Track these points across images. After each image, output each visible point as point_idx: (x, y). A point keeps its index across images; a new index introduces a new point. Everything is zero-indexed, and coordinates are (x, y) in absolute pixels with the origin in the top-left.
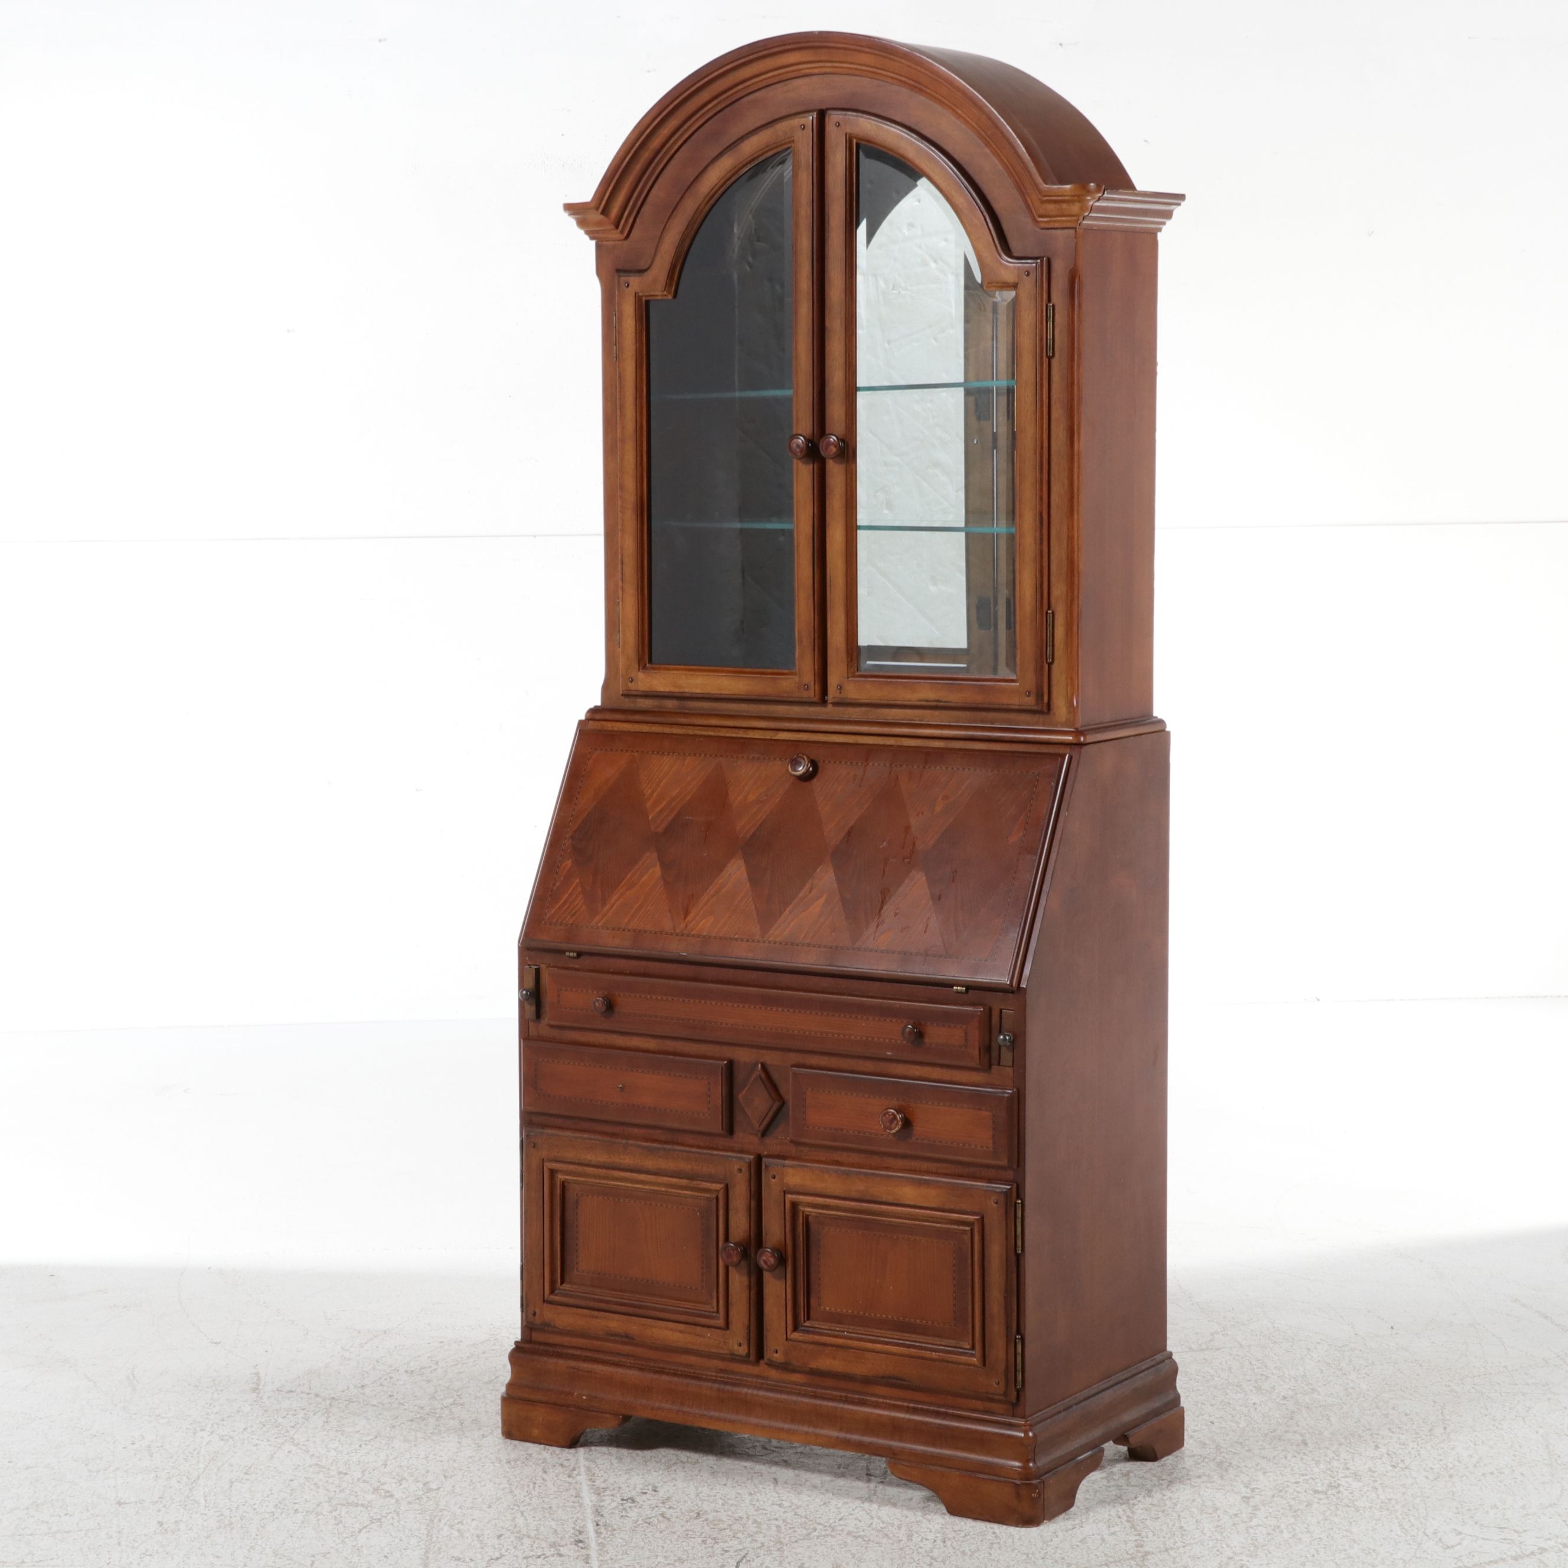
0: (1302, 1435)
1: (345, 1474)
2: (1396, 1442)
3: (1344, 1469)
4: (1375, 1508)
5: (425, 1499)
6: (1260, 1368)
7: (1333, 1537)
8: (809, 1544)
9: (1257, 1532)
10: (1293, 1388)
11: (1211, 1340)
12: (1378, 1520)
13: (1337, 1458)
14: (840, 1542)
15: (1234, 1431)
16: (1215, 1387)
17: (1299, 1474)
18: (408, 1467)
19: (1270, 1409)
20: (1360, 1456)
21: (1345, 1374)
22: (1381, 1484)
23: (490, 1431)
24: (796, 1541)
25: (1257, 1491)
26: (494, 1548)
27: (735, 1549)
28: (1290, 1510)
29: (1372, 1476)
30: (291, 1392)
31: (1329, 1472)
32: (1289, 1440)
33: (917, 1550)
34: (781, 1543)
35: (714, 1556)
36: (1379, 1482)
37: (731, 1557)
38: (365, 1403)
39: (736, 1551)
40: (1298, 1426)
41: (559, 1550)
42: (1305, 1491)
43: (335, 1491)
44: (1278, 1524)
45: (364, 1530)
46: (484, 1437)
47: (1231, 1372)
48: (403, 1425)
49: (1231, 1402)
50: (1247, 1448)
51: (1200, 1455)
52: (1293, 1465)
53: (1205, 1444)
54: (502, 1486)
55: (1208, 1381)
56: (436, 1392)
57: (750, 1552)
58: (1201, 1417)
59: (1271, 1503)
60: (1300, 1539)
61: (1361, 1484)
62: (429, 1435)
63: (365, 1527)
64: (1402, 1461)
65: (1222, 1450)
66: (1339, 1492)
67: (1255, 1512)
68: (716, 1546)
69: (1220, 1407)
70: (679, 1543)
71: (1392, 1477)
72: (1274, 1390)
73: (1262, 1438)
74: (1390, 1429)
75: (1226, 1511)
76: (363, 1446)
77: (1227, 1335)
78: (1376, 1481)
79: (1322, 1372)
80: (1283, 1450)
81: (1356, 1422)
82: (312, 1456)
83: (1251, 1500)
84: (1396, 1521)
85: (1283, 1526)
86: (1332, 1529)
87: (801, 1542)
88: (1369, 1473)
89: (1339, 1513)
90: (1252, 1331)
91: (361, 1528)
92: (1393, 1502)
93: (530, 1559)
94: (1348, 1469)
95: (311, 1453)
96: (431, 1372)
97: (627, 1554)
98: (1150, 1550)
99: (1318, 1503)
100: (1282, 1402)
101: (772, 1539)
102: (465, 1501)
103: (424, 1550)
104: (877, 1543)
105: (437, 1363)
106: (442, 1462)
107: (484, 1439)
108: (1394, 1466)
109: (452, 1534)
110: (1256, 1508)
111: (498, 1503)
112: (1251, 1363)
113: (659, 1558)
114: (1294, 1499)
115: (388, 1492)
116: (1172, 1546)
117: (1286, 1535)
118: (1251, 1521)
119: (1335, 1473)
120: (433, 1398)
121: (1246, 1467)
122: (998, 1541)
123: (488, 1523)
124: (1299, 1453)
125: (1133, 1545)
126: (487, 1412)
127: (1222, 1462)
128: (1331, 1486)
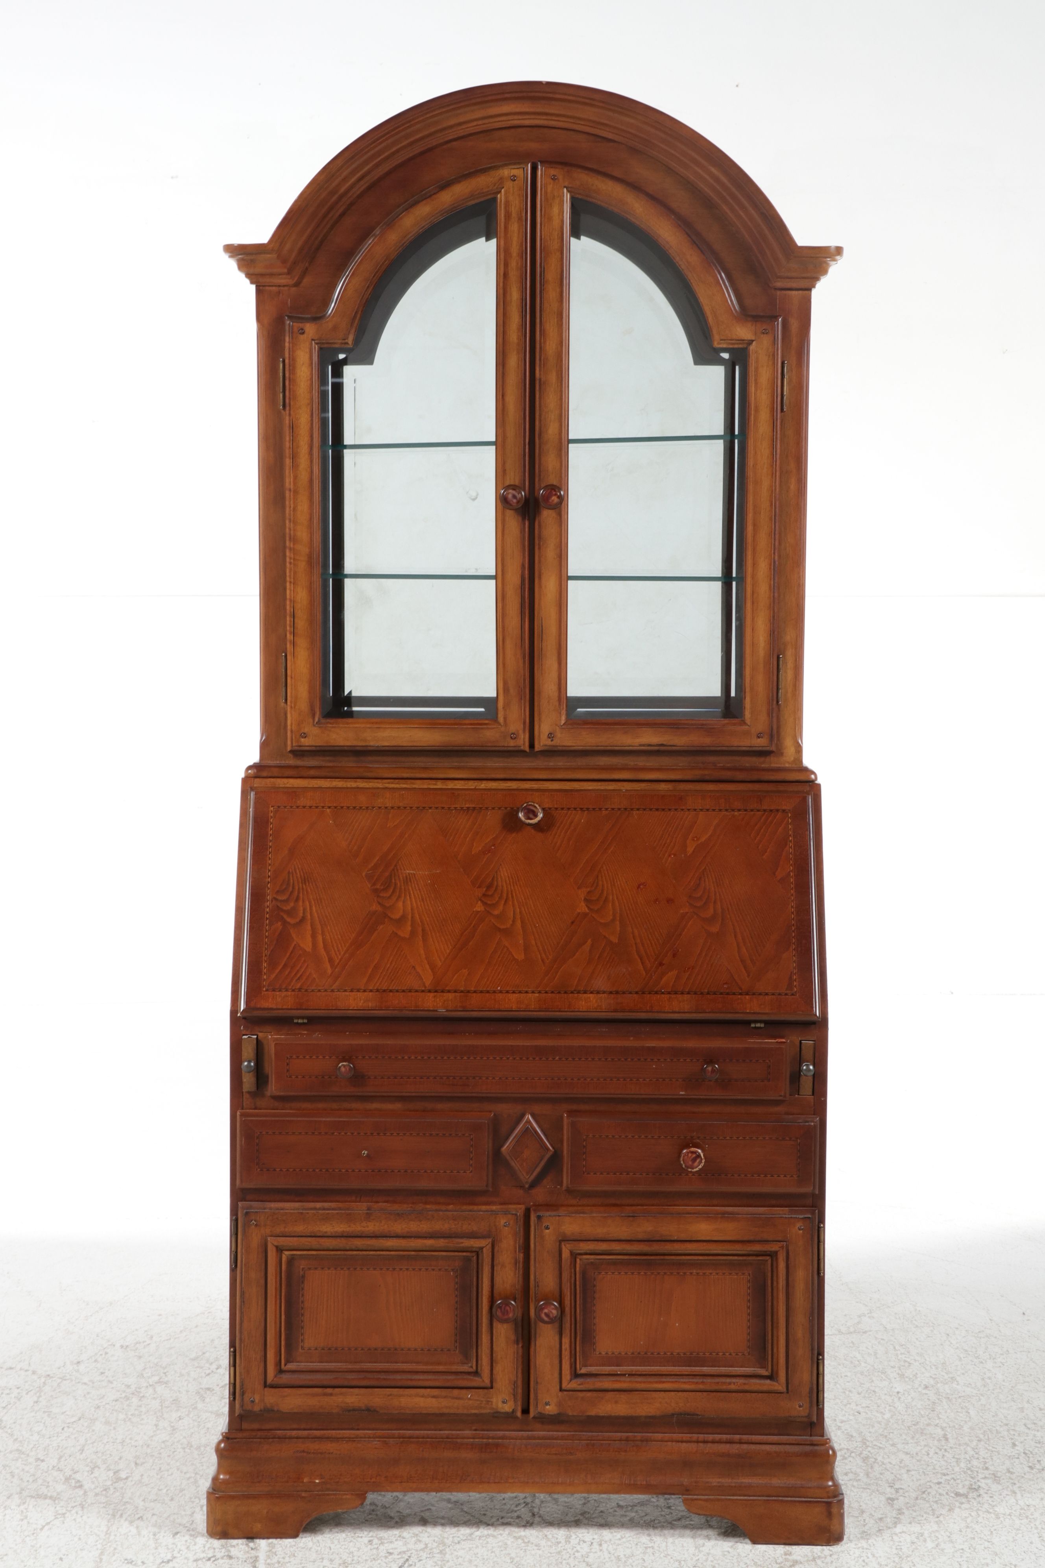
0: (943, 1429)
1: (43, 1461)
2: (1032, 1440)
3: (983, 1470)
4: (1015, 1516)
5: (112, 1490)
6: (904, 1354)
7: (975, 1549)
8: (471, 1546)
9: (902, 1539)
10: (934, 1376)
11: (859, 1323)
12: (1018, 1530)
13: (976, 1456)
14: (500, 1544)
15: (879, 1423)
16: (862, 1373)
17: (942, 1473)
18: (103, 1453)
19: (913, 1399)
20: (999, 1454)
21: (982, 1363)
22: (1020, 1487)
23: (187, 1413)
24: (459, 1542)
25: (901, 1491)
26: (168, 1549)
27: (399, 1551)
28: (933, 1515)
29: (1010, 1478)
30: (11, 1368)
31: (969, 1472)
32: (931, 1434)
33: (574, 1554)
34: (444, 1544)
35: (378, 1559)
36: (1018, 1485)
37: (394, 1561)
38: (77, 1381)
39: (400, 1553)
40: (939, 1418)
41: (229, 1551)
42: (947, 1493)
43: (28, 1481)
44: (922, 1531)
45: (47, 1527)
46: (180, 1419)
47: (877, 1358)
48: (107, 1406)
49: (877, 1390)
50: (891, 1442)
51: (848, 1449)
52: (935, 1462)
53: (852, 1436)
54: (188, 1475)
55: (855, 1366)
56: (145, 1369)
57: (413, 1555)
58: (848, 1406)
59: (914, 1506)
60: (943, 1550)
61: (1000, 1487)
62: (130, 1417)
63: (48, 1524)
64: (1039, 1461)
65: (868, 1443)
66: (979, 1496)
67: (899, 1516)
68: (382, 1548)
69: (867, 1395)
70: (346, 1543)
71: (1030, 1480)
72: (916, 1378)
73: (906, 1431)
74: (1025, 1425)
75: (871, 1514)
76: (65, 1429)
77: (873, 1317)
78: (1015, 1484)
79: (960, 1359)
80: (925, 1446)
81: (993, 1416)
82: (16, 1439)
83: (895, 1502)
84: (1036, 1531)
85: (926, 1534)
86: (974, 1538)
87: (463, 1543)
88: (1007, 1474)
89: (980, 1519)
90: (896, 1314)
91: (44, 1525)
92: (1032, 1509)
93: (200, 1562)
94: (987, 1469)
95: (15, 1437)
96: (144, 1347)
97: (294, 1556)
98: (799, 1558)
99: (960, 1507)
100: (924, 1391)
101: (436, 1539)
102: (149, 1492)
103: (100, 1551)
104: (536, 1546)
105: (152, 1337)
106: (136, 1447)
107: (180, 1421)
108: (1030, 1467)
109: (130, 1531)
110: (900, 1512)
111: (180, 1495)
112: (895, 1348)
113: (324, 1561)
114: (936, 1502)
115: (79, 1481)
116: (819, 1554)
117: (930, 1545)
118: (895, 1527)
119: (975, 1474)
120: (141, 1376)
121: (890, 1463)
122: (652, 1544)
123: (167, 1519)
124: (941, 1450)
125: (782, 1552)
126: (187, 1391)
127: (867, 1458)
128: (972, 1489)
